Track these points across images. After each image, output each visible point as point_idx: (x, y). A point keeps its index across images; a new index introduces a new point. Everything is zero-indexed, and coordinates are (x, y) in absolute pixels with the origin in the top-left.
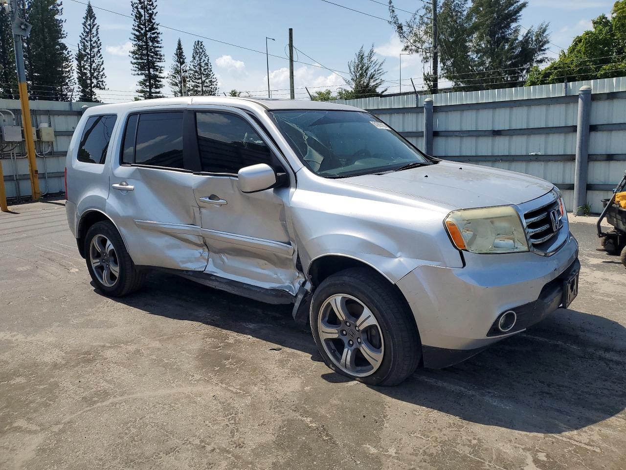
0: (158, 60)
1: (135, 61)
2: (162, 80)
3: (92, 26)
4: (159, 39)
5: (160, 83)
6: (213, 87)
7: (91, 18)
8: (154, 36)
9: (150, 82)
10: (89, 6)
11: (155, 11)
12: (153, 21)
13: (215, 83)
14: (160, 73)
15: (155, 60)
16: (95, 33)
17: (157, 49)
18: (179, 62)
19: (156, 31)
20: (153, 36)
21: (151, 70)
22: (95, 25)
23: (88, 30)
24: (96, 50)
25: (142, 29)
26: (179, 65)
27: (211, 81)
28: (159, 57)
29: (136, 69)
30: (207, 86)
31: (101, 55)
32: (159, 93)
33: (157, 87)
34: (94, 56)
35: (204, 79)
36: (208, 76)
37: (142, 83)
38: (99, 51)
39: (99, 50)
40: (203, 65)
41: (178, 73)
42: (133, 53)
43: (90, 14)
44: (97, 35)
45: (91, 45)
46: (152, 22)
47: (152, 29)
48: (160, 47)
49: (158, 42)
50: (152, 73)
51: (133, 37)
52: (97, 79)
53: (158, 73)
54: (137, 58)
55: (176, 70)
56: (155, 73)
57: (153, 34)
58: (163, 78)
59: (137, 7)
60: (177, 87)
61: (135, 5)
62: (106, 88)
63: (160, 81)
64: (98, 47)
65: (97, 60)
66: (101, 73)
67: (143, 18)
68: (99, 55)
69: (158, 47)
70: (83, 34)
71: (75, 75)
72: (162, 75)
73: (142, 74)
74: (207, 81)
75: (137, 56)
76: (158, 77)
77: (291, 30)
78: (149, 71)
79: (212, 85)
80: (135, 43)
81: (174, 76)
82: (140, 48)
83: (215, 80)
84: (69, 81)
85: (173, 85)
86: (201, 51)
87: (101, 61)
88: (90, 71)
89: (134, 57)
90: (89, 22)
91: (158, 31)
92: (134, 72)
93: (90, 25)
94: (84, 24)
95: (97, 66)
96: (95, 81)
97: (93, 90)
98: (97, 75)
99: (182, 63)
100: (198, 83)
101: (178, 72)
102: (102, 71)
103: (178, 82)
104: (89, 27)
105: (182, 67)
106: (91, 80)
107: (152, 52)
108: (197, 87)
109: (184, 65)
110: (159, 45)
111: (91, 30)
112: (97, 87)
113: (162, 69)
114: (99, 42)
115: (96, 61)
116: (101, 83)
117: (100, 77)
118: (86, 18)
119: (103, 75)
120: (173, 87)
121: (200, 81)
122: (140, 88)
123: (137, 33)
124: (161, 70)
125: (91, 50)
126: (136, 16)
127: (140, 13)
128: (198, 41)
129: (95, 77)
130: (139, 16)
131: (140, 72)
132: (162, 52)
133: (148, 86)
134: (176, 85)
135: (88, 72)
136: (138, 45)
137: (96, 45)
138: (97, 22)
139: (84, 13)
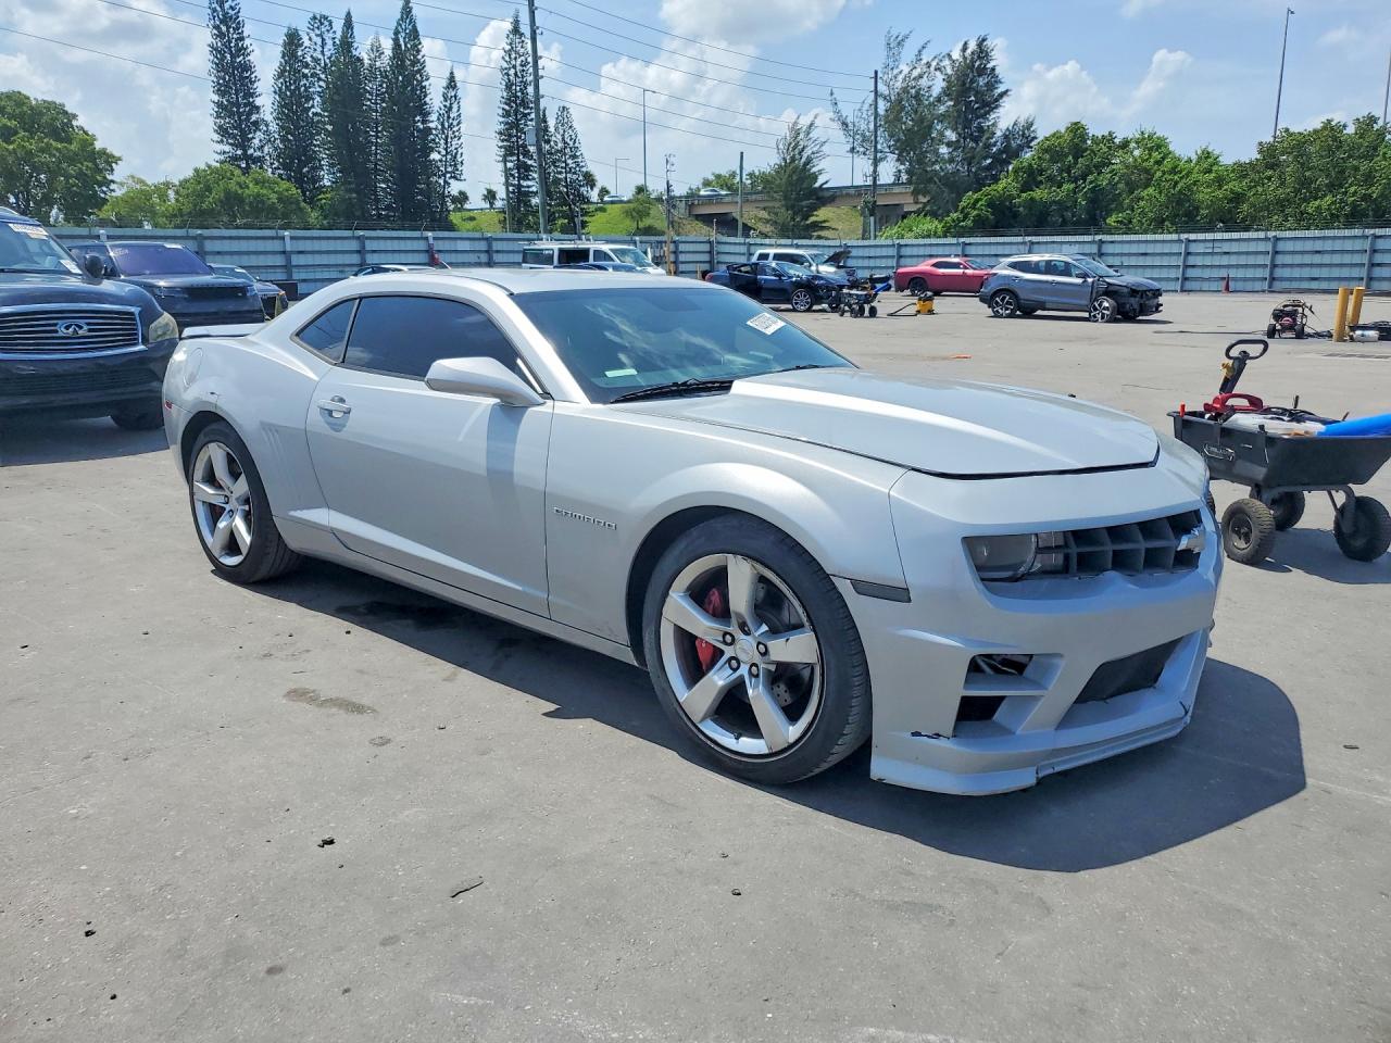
1: (500, 144)
7: (452, 89)
10: (452, 73)
21: (521, 157)
22: (457, 98)
24: (455, 129)
25: (512, 102)
27: (579, 166)
29: (502, 154)
31: (459, 136)
33: (529, 179)
35: (571, 162)
36: (574, 157)
37: (511, 173)
38: (458, 131)
40: (568, 141)
42: (500, 133)
43: (452, 83)
44: (458, 111)
46: (525, 94)
49: (532, 119)
50: (523, 159)
51: (501, 112)
52: (455, 167)
53: (528, 160)
54: (503, 141)
57: (526, 108)
59: (507, 74)
61: (505, 71)
64: (458, 125)
65: (456, 142)
66: (460, 160)
67: (514, 88)
68: (457, 136)
69: (530, 125)
72: (533, 162)
73: (509, 161)
75: (504, 137)
76: (529, 165)
79: (580, 170)
80: (502, 119)
82: (511, 126)
83: (586, 164)
87: (459, 142)
89: (501, 139)
90: (449, 94)
92: (498, 158)
93: (450, 97)
94: (446, 97)
95: (454, 150)
96: (450, 169)
97: (448, 180)
99: (548, 142)
100: (561, 168)
104: (449, 100)
108: (560, 173)
114: (459, 120)
116: (457, 172)
117: (458, 165)
118: (447, 88)
121: (564, 165)
122: (506, 179)
123: (507, 108)
128: (564, 108)
130: (509, 86)
131: (506, 159)
133: (517, 176)
136: (507, 123)
137: (455, 123)
138: (459, 94)
139: (444, 83)
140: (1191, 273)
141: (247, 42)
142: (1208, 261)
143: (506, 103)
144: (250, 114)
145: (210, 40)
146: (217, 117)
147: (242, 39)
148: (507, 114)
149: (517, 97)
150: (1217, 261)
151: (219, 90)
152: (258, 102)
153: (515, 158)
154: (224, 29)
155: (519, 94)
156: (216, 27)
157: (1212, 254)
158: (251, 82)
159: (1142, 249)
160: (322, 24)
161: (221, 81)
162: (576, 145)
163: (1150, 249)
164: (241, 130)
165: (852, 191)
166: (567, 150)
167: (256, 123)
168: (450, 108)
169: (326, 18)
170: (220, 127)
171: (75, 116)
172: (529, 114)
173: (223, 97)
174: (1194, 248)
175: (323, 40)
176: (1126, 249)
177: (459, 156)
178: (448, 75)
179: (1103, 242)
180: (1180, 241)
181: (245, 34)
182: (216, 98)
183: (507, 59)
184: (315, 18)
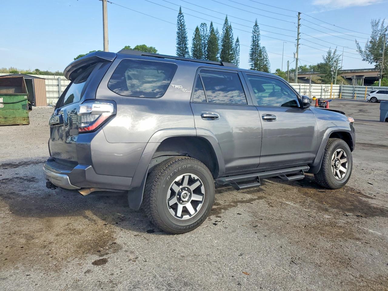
10: (238, 38)
36: (266, 61)
43: (238, 41)
51: (251, 48)
54: (251, 56)
59: (253, 38)
73: (252, 62)
80: (251, 51)
87: (239, 57)
123: (252, 47)
130: (254, 41)
136: (252, 52)
137: (238, 52)
138: (240, 43)
139: (236, 41)
141: (186, 30)
143: (253, 46)
144: (185, 50)
145: (177, 31)
146: (177, 51)
147: (185, 30)
148: (252, 49)
149: (256, 44)
151: (178, 43)
152: (188, 46)
153: (254, 61)
154: (180, 27)
155: (256, 43)
156: (179, 27)
158: (186, 41)
160: (204, 25)
161: (179, 41)
162: (267, 57)
164: (183, 54)
166: (265, 59)
167: (187, 52)
168: (237, 48)
169: (205, 24)
170: (178, 53)
171: (157, 51)
172: (259, 49)
173: (179, 45)
175: (204, 29)
177: (238, 61)
178: (237, 38)
181: (186, 28)
182: (177, 46)
183: (253, 33)
184: (202, 24)
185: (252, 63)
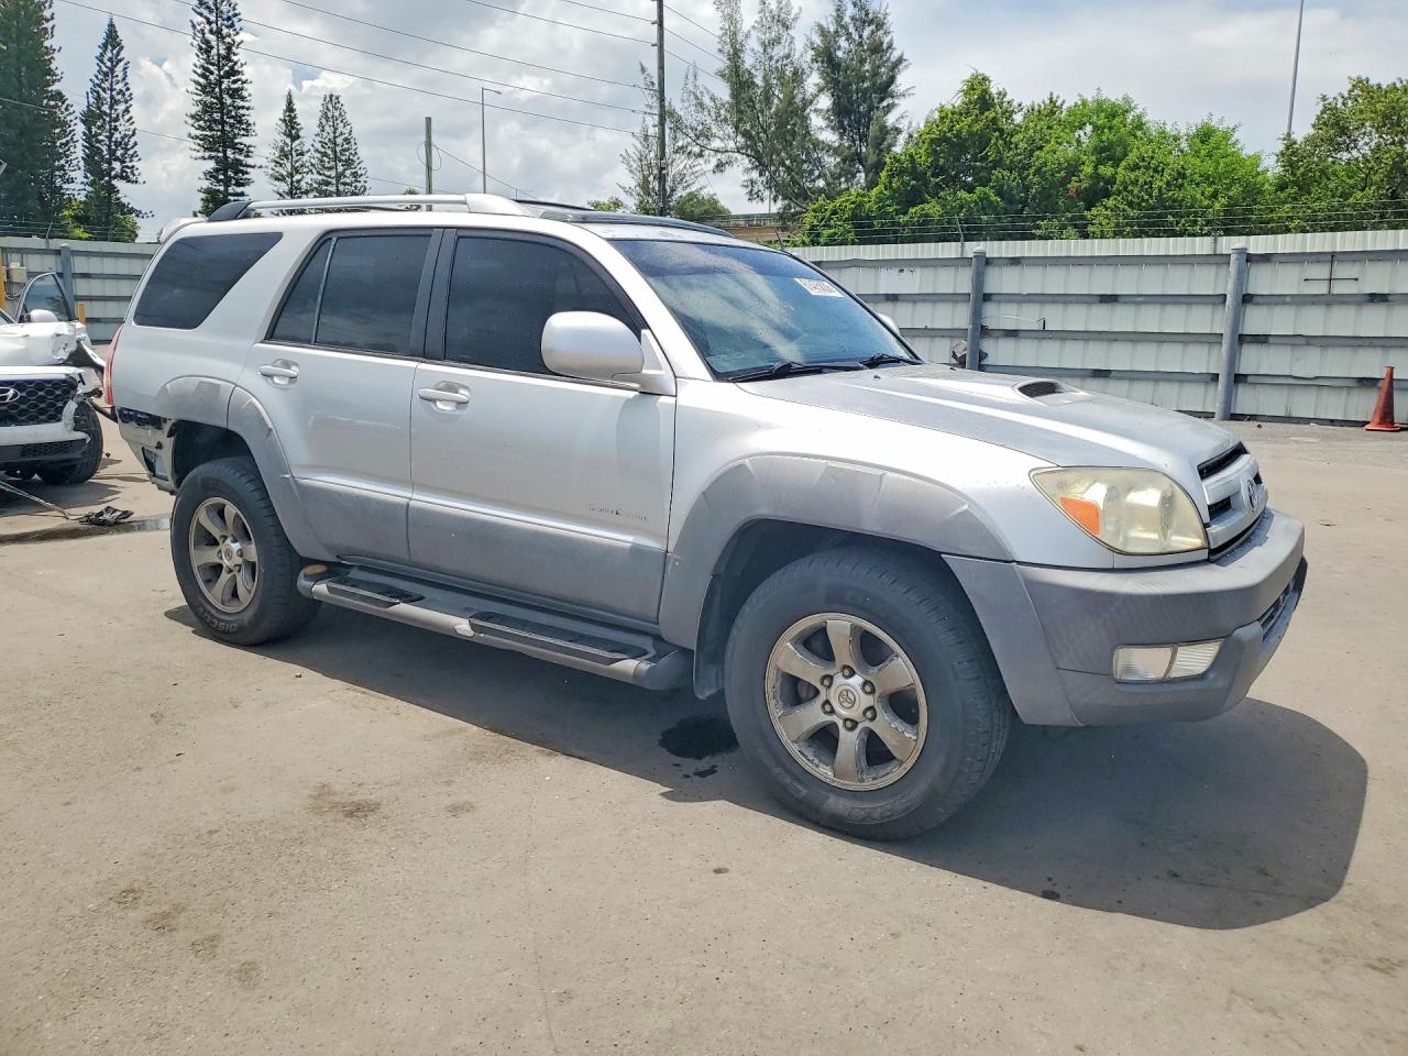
0: (242, 132)
1: (196, 132)
2: (249, 170)
3: (115, 61)
4: (245, 93)
5: (246, 176)
6: (359, 185)
7: (114, 48)
8: (235, 86)
9: (225, 174)
10: (111, 26)
11: (237, 39)
12: (235, 58)
13: (362, 179)
14: (247, 156)
15: (236, 131)
16: (121, 76)
17: (242, 112)
18: (290, 135)
19: (240, 76)
20: (233, 86)
21: (229, 152)
22: (121, 60)
23: (105, 69)
24: (121, 107)
25: (212, 73)
26: (288, 141)
27: (355, 175)
28: (244, 126)
29: (198, 148)
30: (345, 184)
31: (131, 118)
32: (242, 194)
33: (239, 184)
34: (117, 120)
35: (340, 169)
36: (348, 163)
37: (211, 175)
38: (127, 110)
39: (127, 108)
40: (339, 141)
41: (286, 156)
42: (193, 117)
43: (112, 39)
44: (124, 79)
45: (112, 97)
46: (232, 61)
47: (233, 72)
48: (248, 109)
49: (243, 98)
50: (232, 156)
51: (192, 87)
52: (123, 162)
53: (241, 158)
54: (200, 128)
55: (282, 150)
56: (238, 157)
57: (235, 82)
58: (253, 167)
59: (202, 31)
60: (283, 184)
61: (199, 28)
62: (140, 179)
63: (247, 173)
64: (126, 102)
65: (122, 126)
66: (131, 152)
67: (214, 51)
68: (127, 117)
69: (243, 107)
70: (97, 77)
71: (79, 152)
72: (249, 161)
73: (211, 158)
74: (348, 173)
75: (201, 123)
76: (241, 165)
77: (429, 120)
78: (225, 152)
79: (356, 181)
80: (198, 98)
81: (277, 162)
82: (207, 108)
83: (363, 172)
84: (67, 162)
85: (277, 179)
86: (337, 114)
87: (132, 127)
88: (109, 146)
89: (196, 125)
90: (109, 54)
91: (244, 78)
92: (195, 154)
93: (110, 60)
94: (100, 58)
95: (123, 138)
96: (117, 165)
97: (114, 182)
98: (123, 155)
99: (295, 138)
100: (329, 177)
101: (285, 154)
102: (133, 147)
103: (285, 173)
104: (109, 64)
105: (294, 145)
106: (110, 164)
107: (232, 117)
108: (328, 184)
109: (297, 142)
110: (246, 104)
111: (112, 70)
112: (122, 178)
113: (251, 149)
114: (127, 93)
115: (120, 128)
116: (129, 170)
117: (128, 160)
118: (105, 46)
119: (135, 155)
120: (277, 183)
121: (333, 173)
122: (206, 184)
123: (202, 81)
124: (248, 152)
125: (111, 107)
126: (201, 48)
127: (207, 42)
128: (331, 96)
129: (117, 159)
130: (206, 48)
131: (207, 154)
132: (252, 117)
133: (221, 180)
134: (280, 178)
135: (104, 148)
136: (203, 104)
139: (101, 38)
140: (1253, 360)
142: (1314, 322)
143: (203, 75)
148: (203, 91)
150: (1343, 322)
155: (223, 60)
157: (1329, 301)
159: (1103, 282)
163: (1124, 282)
165: (742, 223)
174: (1263, 281)
176: (1055, 281)
178: (104, 30)
179: (988, 262)
180: (1219, 260)
185: (211, 165)
